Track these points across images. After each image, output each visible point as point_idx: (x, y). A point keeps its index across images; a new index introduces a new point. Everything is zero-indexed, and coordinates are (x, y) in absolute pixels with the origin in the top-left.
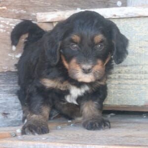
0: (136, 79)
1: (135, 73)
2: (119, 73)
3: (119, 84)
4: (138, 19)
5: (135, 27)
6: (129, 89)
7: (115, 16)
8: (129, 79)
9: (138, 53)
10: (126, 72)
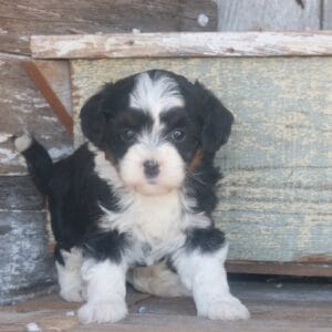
0: (274, 200)
1: (274, 187)
2: (234, 184)
3: (233, 210)
4: (286, 60)
5: (277, 78)
6: (257, 223)
7: (232, 50)
8: (258, 200)
9: (281, 140)
10: (250, 183)
